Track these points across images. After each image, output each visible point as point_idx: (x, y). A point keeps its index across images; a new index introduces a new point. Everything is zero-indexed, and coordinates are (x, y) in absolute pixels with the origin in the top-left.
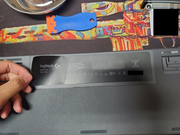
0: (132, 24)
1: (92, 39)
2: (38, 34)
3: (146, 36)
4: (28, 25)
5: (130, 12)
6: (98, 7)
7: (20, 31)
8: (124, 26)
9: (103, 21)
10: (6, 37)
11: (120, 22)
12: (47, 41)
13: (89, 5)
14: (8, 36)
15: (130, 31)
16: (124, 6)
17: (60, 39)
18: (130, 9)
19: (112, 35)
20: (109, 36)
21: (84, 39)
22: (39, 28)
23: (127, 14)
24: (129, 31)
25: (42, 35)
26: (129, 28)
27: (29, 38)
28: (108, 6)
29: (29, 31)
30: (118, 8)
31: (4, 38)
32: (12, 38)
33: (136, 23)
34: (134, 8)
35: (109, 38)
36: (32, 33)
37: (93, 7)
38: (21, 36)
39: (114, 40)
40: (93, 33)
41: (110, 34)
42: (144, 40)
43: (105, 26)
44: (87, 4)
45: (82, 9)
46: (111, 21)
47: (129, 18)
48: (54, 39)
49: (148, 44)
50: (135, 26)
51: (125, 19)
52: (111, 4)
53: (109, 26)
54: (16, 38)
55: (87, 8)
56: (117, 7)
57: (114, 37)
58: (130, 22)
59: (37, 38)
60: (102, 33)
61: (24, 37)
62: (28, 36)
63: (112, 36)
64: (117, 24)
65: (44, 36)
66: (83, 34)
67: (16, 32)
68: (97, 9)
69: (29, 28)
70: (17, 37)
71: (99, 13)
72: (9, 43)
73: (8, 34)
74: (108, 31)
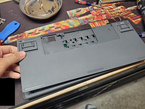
0: (97, 15)
1: (79, 26)
3: (106, 19)
6: (76, 11)
7: (36, 31)
9: (81, 17)
10: (28, 36)
13: (71, 11)
14: (28, 35)
15: (97, 18)
17: (61, 30)
18: (92, 9)
19: (88, 22)
21: (74, 27)
23: (92, 12)
25: (49, 30)
27: (42, 33)
28: (81, 10)
29: (41, 30)
30: (86, 10)
31: (27, 36)
32: (32, 35)
33: (98, 14)
34: (94, 8)
36: (43, 30)
38: (37, 33)
39: (90, 24)
40: (78, 23)
41: (88, 21)
42: (106, 21)
43: (84, 19)
45: (68, 14)
46: (86, 16)
47: (94, 13)
48: (58, 30)
49: (108, 22)
50: (98, 16)
57: (90, 22)
58: (95, 15)
59: (47, 32)
60: (83, 22)
61: (39, 33)
63: (89, 22)
64: (89, 17)
65: (51, 30)
66: (73, 25)
67: (33, 32)
68: (76, 12)
69: (41, 28)
70: (35, 34)
71: (78, 14)
73: (29, 34)
74: (86, 21)
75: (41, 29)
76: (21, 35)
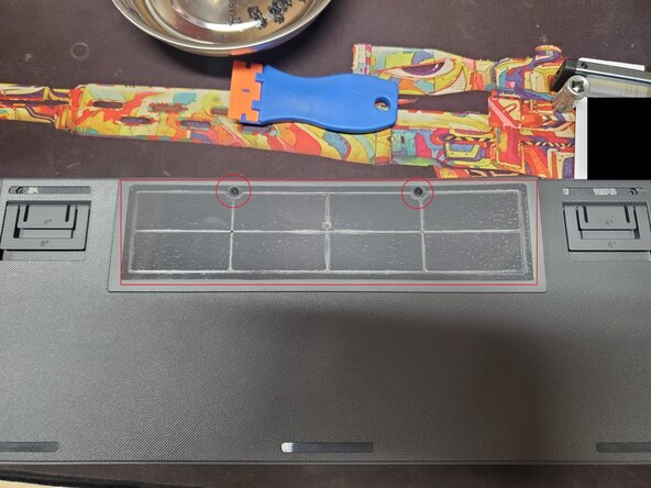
0: (514, 135)
1: (373, 163)
2: (196, 118)
4: (167, 87)
5: (514, 95)
6: (408, 63)
7: (137, 100)
8: (487, 136)
9: (419, 112)
10: (87, 114)
11: (475, 121)
12: (223, 147)
13: (379, 51)
14: (93, 109)
15: (504, 157)
16: (493, 73)
17: (269, 148)
18: (513, 84)
19: (442, 158)
20: (435, 164)
21: (348, 160)
22: (202, 99)
23: (502, 101)
24: (501, 153)
25: (207, 123)
26: (503, 146)
27: (162, 128)
28: (441, 64)
29: (166, 105)
30: (474, 77)
31: (80, 114)
32: (106, 118)
33: (527, 132)
34: (527, 86)
35: (431, 167)
36: (176, 112)
37: (392, 60)
38: (138, 116)
40: (379, 145)
41: (439, 155)
43: (423, 129)
44: (374, 48)
45: (355, 63)
46: (447, 115)
47: (507, 114)
48: (248, 144)
50: (524, 143)
51: (493, 113)
52: (453, 60)
53: (439, 129)
54: (119, 122)
55: (373, 59)
56: (472, 74)
57: (451, 167)
58: (508, 128)
59: (189, 132)
60: (412, 149)
61: (146, 121)
62: (159, 122)
63: (444, 165)
64: (466, 128)
65: (216, 128)
66: (346, 143)
67: (121, 99)
68: (405, 69)
69: (168, 95)
70: (122, 119)
71: (410, 83)
72: (93, 133)
73: (97, 104)
74: (430, 145)
75: (170, 101)
76: (54, 98)
